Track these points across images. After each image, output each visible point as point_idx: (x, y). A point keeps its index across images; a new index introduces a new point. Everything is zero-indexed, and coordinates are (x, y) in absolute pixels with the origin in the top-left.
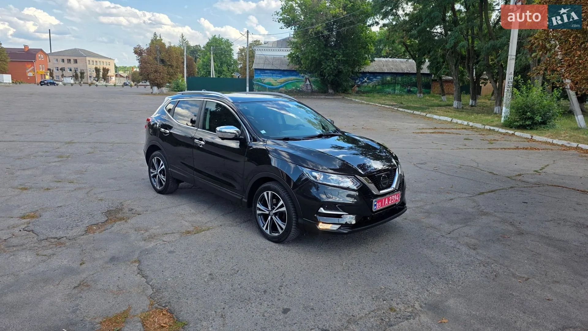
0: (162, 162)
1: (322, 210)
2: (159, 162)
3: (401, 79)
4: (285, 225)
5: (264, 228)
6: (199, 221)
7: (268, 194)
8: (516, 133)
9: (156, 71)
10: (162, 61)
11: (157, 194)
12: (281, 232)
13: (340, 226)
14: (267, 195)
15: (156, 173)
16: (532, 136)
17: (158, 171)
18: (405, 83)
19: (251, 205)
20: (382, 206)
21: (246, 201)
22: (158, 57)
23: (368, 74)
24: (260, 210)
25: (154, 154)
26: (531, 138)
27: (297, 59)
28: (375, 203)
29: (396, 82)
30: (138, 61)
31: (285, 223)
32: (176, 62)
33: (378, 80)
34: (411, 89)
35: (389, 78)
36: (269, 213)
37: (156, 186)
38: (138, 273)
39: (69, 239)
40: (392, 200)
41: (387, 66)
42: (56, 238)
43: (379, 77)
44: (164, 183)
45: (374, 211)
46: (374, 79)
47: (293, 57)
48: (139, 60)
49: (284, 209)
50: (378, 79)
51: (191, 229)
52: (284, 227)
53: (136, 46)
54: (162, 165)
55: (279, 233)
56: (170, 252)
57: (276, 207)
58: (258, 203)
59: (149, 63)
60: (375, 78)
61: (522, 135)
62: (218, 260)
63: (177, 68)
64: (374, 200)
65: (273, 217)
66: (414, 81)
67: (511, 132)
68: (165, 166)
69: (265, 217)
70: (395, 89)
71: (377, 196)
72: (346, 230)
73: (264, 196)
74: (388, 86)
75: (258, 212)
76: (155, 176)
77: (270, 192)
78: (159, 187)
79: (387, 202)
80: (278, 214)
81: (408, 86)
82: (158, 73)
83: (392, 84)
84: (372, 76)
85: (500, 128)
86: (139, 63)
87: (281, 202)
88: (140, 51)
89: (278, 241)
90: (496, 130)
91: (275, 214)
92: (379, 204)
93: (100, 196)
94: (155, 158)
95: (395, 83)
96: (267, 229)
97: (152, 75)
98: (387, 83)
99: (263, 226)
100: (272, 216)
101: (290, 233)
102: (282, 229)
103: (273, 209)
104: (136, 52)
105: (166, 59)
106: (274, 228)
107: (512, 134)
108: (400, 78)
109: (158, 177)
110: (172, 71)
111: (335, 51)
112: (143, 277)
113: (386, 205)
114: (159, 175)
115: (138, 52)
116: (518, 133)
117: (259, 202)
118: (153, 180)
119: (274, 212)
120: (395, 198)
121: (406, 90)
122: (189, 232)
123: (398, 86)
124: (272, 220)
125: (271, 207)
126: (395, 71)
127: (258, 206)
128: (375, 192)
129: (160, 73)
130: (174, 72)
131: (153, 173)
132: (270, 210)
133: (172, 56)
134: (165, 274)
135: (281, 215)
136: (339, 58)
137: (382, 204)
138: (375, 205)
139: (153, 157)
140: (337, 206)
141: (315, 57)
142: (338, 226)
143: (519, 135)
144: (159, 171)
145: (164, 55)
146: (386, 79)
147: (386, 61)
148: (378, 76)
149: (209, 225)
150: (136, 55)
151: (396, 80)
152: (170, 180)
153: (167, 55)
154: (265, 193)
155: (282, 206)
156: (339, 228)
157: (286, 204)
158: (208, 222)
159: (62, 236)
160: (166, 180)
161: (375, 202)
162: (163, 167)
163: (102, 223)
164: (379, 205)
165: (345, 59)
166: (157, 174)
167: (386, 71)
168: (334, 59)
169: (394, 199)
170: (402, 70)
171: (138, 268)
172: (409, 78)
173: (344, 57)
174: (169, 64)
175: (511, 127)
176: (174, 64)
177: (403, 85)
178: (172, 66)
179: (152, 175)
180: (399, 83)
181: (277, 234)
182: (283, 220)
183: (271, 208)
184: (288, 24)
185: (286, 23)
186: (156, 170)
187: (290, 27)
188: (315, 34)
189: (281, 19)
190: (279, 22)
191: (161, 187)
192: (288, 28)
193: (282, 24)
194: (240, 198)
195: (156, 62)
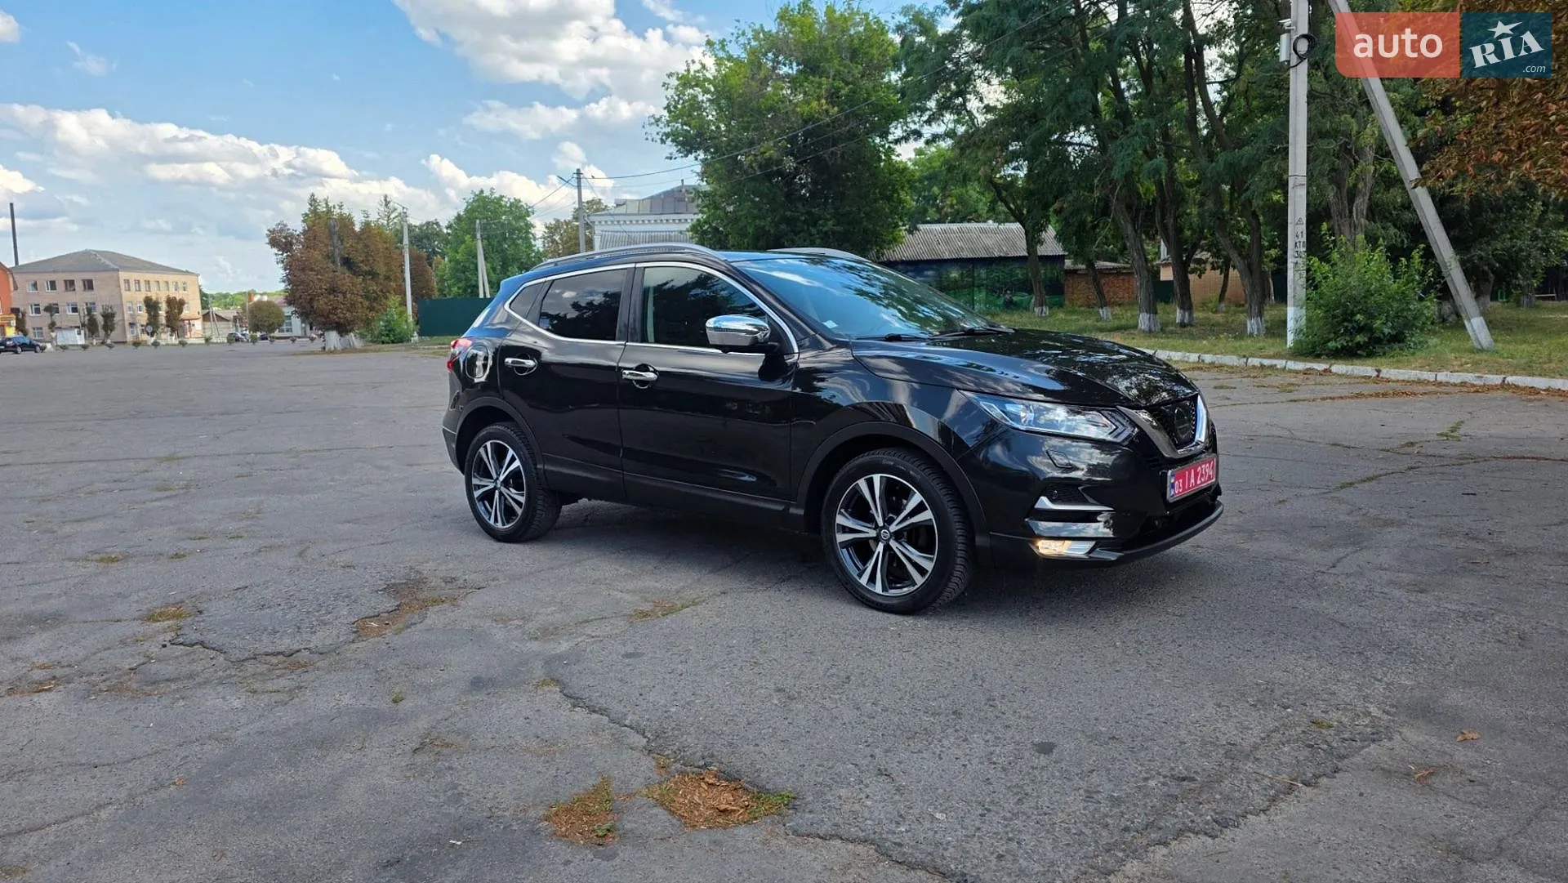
0: (511, 452)
1: (1044, 503)
2: (500, 453)
3: (987, 273)
4: (931, 559)
5: (864, 580)
6: (655, 588)
7: (870, 483)
8: (1334, 369)
9: (333, 290)
10: (347, 262)
11: (497, 545)
12: (920, 580)
13: (1093, 543)
14: (871, 486)
15: (492, 486)
16: (1379, 371)
17: (497, 479)
18: (998, 285)
19: (818, 521)
20: (1184, 490)
21: (801, 512)
22: (337, 251)
23: (900, 266)
24: (845, 530)
25: (483, 433)
26: (1378, 376)
27: (714, 236)
28: (1173, 481)
29: (973, 282)
30: (281, 265)
31: (933, 554)
32: (386, 264)
33: (928, 280)
34: (1015, 299)
35: (954, 274)
36: (879, 535)
37: (492, 522)
38: (574, 706)
39: (321, 654)
41: (947, 243)
42: (279, 653)
43: (930, 273)
44: (519, 511)
45: (1171, 500)
46: (919, 278)
47: (705, 232)
48: (283, 262)
49: (927, 515)
50: (927, 276)
51: (647, 607)
52: (929, 566)
53: (273, 226)
54: (513, 460)
55: (914, 584)
56: (628, 655)
57: (898, 514)
58: (840, 513)
59: (312, 270)
60: (920, 275)
61: (1353, 371)
62: (775, 660)
63: (387, 278)
64: (1170, 472)
65: (893, 544)
66: (1021, 276)
67: (1320, 366)
68: (521, 461)
69: (862, 550)
70: (973, 300)
71: (1173, 463)
72: (1113, 556)
73: (857, 492)
74: (959, 293)
75: (841, 538)
76: (488, 496)
77: (877, 478)
78: (504, 525)
79: (1192, 481)
80: (905, 533)
81: (1006, 291)
82: (340, 295)
83: (964, 287)
85: (1290, 359)
86: (285, 270)
87: (917, 498)
88: (285, 238)
89: (912, 607)
90: (1278, 367)
91: (897, 535)
92: (1179, 484)
93: (342, 559)
94: (488, 444)
95: (972, 285)
96: (875, 583)
97: (321, 302)
98: (951, 285)
99: (860, 576)
100: (889, 540)
101: (949, 580)
102: (922, 571)
103: (889, 521)
104: (274, 242)
105: (358, 258)
106: (895, 572)
107: (1325, 370)
108: (983, 272)
109: (501, 494)
110: (375, 288)
111: (813, 210)
112: (594, 711)
113: (1193, 487)
114: (503, 490)
115: (280, 240)
116: (1339, 368)
117: (842, 510)
118: (481, 509)
119: (893, 528)
120: (1207, 471)
121: (1000, 302)
122: (644, 615)
123: (980, 292)
124: (888, 554)
125: (884, 516)
126: (971, 256)
127: (840, 520)
128: (1167, 453)
129: (344, 294)
130: (381, 291)
131: (479, 487)
132: (881, 524)
133: (372, 248)
134: (651, 699)
135: (917, 536)
136: (826, 229)
137: (1184, 486)
138: (1173, 486)
139: (481, 443)
140: (1080, 488)
141: (764, 226)
142: (1088, 545)
143: (1344, 372)
144: (502, 478)
145: (352, 246)
146: (948, 277)
147: (944, 231)
148: (928, 270)
149: (690, 594)
150: (275, 250)
151: (973, 277)
152: (541, 497)
153: (360, 246)
154: (862, 483)
155: (920, 508)
156: (1092, 550)
157: (931, 500)
158: (681, 589)
159: (296, 647)
160: (528, 500)
161: (1169, 476)
162: (517, 463)
163: (388, 612)
164: (1180, 488)
165: (839, 229)
166: (495, 488)
167: (947, 256)
168: (813, 231)
169: (1205, 474)
170: (986, 249)
171: (565, 695)
172: (1006, 271)
173: (838, 224)
174: (367, 268)
175: (1318, 356)
176: (382, 269)
177: (993, 290)
178: (373, 275)
179: (477, 494)
180: (983, 285)
181: (912, 589)
182: (926, 549)
183: (884, 521)
184: (687, 145)
185: (683, 144)
186: (491, 477)
187: (694, 154)
188: (760, 167)
189: (667, 135)
190: (663, 142)
191: (508, 522)
192: (686, 156)
193: (670, 148)
194: (780, 508)
195: (331, 265)
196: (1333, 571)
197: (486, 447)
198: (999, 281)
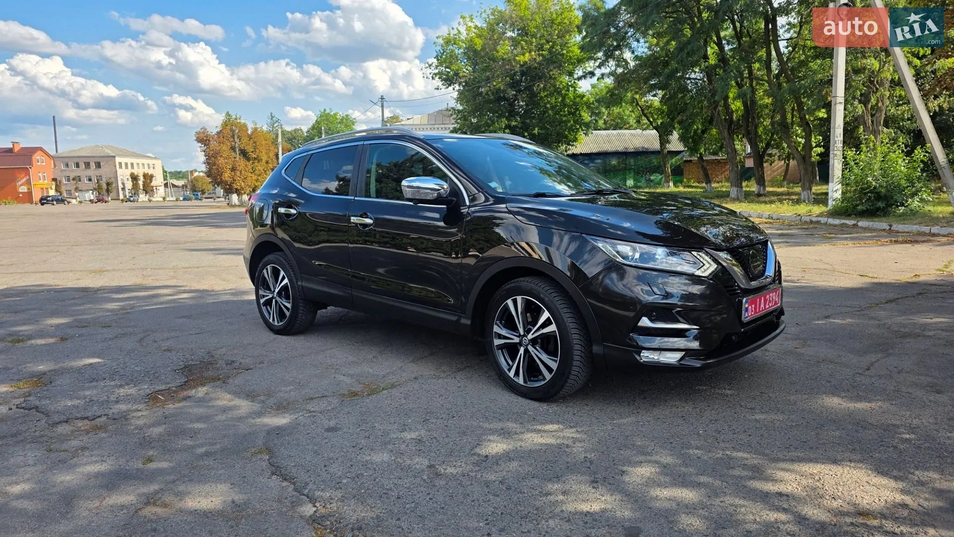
0: (282, 273)
1: (645, 322)
2: (276, 273)
3: (635, 161)
4: (556, 361)
5: (512, 374)
6: (369, 373)
7: (515, 302)
8: (860, 224)
9: (234, 169)
10: (244, 153)
11: (273, 336)
12: (548, 376)
13: (684, 353)
14: (515, 305)
15: (271, 296)
16: (891, 226)
17: (274, 291)
20: (756, 312)
21: (468, 322)
22: (237, 145)
23: (580, 157)
24: (500, 336)
25: (266, 259)
26: (890, 229)
28: (747, 306)
29: (626, 167)
30: (203, 153)
31: (557, 357)
32: (267, 154)
33: (597, 165)
34: (652, 178)
35: (614, 162)
36: (521, 341)
37: (271, 320)
38: (273, 474)
39: (115, 419)
41: (609, 142)
42: (87, 418)
43: (599, 161)
44: (288, 314)
45: (745, 320)
46: (591, 165)
48: (204, 151)
49: (553, 328)
50: (597, 163)
51: (358, 388)
52: (555, 366)
53: (198, 130)
54: (283, 278)
55: (544, 379)
56: (329, 430)
57: (534, 326)
58: (496, 324)
59: (221, 156)
60: (593, 163)
61: (873, 225)
62: (435, 438)
63: (267, 162)
64: (745, 299)
65: (530, 348)
66: (655, 164)
67: (850, 222)
68: (289, 280)
69: (512, 350)
70: (626, 178)
71: (747, 292)
72: (698, 363)
73: (507, 308)
74: (614, 174)
75: (497, 342)
76: (268, 303)
77: (519, 299)
78: (278, 323)
79: (762, 306)
80: (539, 340)
81: (646, 173)
82: (238, 172)
83: (620, 170)
84: (587, 160)
85: (830, 217)
86: (206, 156)
87: (546, 316)
88: (207, 137)
89: (545, 395)
90: (822, 222)
91: (534, 342)
92: (752, 308)
93: (166, 345)
94: (268, 267)
95: (625, 169)
96: (518, 376)
97: (227, 176)
98: (612, 169)
99: (509, 370)
100: (528, 345)
101: (568, 377)
102: (550, 370)
103: (528, 331)
104: (199, 140)
105: (250, 150)
106: (532, 370)
107: (854, 225)
108: (632, 161)
109: (276, 302)
110: (260, 168)
112: (285, 480)
113: (763, 310)
114: (278, 299)
115: (203, 139)
116: (863, 223)
117: (498, 322)
118: (264, 308)
119: (530, 336)
120: (774, 298)
121: (642, 179)
122: (355, 394)
123: (630, 172)
124: (527, 355)
125: (524, 328)
126: (624, 150)
127: (496, 329)
128: (742, 283)
130: (263, 170)
131: (264, 296)
132: (522, 333)
133: (258, 144)
134: (331, 470)
135: (548, 343)
137: (755, 309)
138: (747, 309)
139: (265, 266)
140: (674, 312)
142: (678, 355)
143: (867, 226)
144: (277, 291)
145: (246, 142)
146: (610, 164)
147: (608, 136)
148: (597, 159)
149: (392, 379)
150: (200, 144)
151: (626, 164)
152: (301, 305)
153: (251, 142)
154: (510, 302)
155: (548, 323)
156: (682, 359)
157: (557, 317)
158: (388, 374)
159: (98, 414)
160: (293, 306)
161: (745, 302)
162: (286, 281)
163: (176, 387)
164: (752, 311)
166: (273, 298)
167: (609, 150)
170: (634, 147)
171: (270, 463)
172: (647, 160)
174: (254, 156)
175: (849, 215)
176: (264, 156)
177: (639, 172)
178: (259, 160)
179: (262, 301)
180: (632, 169)
181: (543, 383)
182: (552, 353)
183: (524, 331)
184: (448, 81)
185: (445, 80)
186: (270, 290)
187: (452, 87)
188: (493, 94)
189: (436, 74)
190: (433, 78)
191: (281, 321)
192: (448, 88)
193: (438, 82)
194: (454, 318)
195: (233, 154)
196: (867, 373)
197: (267, 269)
198: (642, 167)
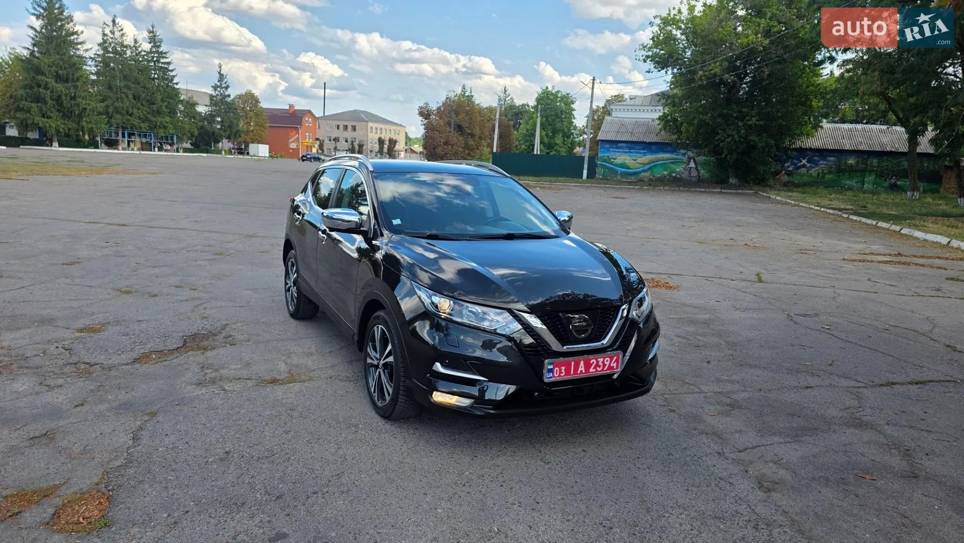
1: (438, 367)
2: (293, 266)
3: (879, 162)
4: (392, 387)
5: (372, 390)
6: (307, 365)
7: (378, 330)
9: (446, 143)
10: (459, 128)
11: (290, 319)
12: (388, 399)
13: (475, 400)
18: (886, 172)
19: (361, 347)
20: (567, 374)
21: (356, 339)
22: (453, 121)
23: (809, 153)
24: (370, 356)
25: (289, 253)
27: (674, 124)
28: (551, 367)
29: (866, 168)
30: (423, 127)
31: (393, 384)
32: (481, 130)
33: (829, 163)
34: (898, 183)
35: (851, 161)
36: (378, 363)
37: (289, 304)
39: (103, 369)
40: (597, 365)
41: (850, 138)
43: (832, 159)
44: (296, 302)
45: (546, 380)
46: (822, 162)
47: (668, 121)
48: (424, 125)
49: (392, 359)
50: (830, 161)
51: (283, 377)
52: (391, 392)
53: (422, 104)
55: (385, 401)
57: (385, 353)
58: (369, 345)
59: (437, 131)
60: (824, 160)
63: (480, 138)
64: (546, 361)
65: (381, 372)
66: (905, 167)
68: (297, 275)
70: (864, 181)
73: (374, 333)
74: (850, 175)
75: (369, 360)
76: (289, 289)
77: (380, 327)
78: (292, 307)
79: (582, 369)
80: (386, 366)
81: (892, 177)
82: (450, 147)
83: (858, 171)
84: (818, 156)
86: (425, 129)
87: (390, 346)
88: (427, 111)
89: (386, 414)
91: (383, 367)
92: (560, 370)
94: (291, 260)
95: (865, 170)
96: (375, 392)
97: (440, 149)
98: (848, 169)
99: (372, 386)
101: (397, 403)
102: (389, 394)
104: (421, 114)
105: (465, 125)
106: (381, 390)
108: (875, 162)
109: (292, 290)
110: (472, 143)
111: (744, 110)
113: (582, 373)
115: (425, 113)
118: (287, 294)
119: (382, 362)
120: (608, 363)
121: (886, 184)
122: (273, 381)
123: (870, 174)
124: (380, 377)
126: (866, 148)
127: (369, 349)
128: (554, 344)
129: (452, 145)
130: (476, 145)
131: (288, 284)
133: (474, 120)
135: (389, 370)
136: (750, 123)
137: (568, 370)
138: (551, 371)
140: (468, 362)
141: (705, 119)
142: (467, 401)
144: (292, 281)
145: (462, 118)
146: (846, 163)
147: (850, 130)
148: (831, 157)
150: (421, 118)
151: (866, 165)
153: (467, 118)
154: (375, 329)
155: (390, 353)
156: (471, 406)
158: (313, 371)
159: (100, 362)
160: (297, 297)
161: (548, 364)
163: (170, 350)
164: (561, 372)
165: (762, 123)
166: (291, 286)
167: (847, 147)
168: (741, 124)
169: (604, 365)
170: (881, 144)
172: (895, 162)
173: (761, 120)
174: (469, 131)
176: (477, 132)
177: (881, 175)
178: (472, 135)
179: (287, 287)
180: (874, 171)
182: (391, 380)
183: (380, 356)
184: (662, 63)
185: (658, 63)
186: (290, 279)
187: (665, 70)
188: (708, 78)
189: (648, 57)
190: (645, 61)
192: (659, 71)
193: (650, 65)
195: (448, 129)
197: (289, 261)
198: (887, 169)
